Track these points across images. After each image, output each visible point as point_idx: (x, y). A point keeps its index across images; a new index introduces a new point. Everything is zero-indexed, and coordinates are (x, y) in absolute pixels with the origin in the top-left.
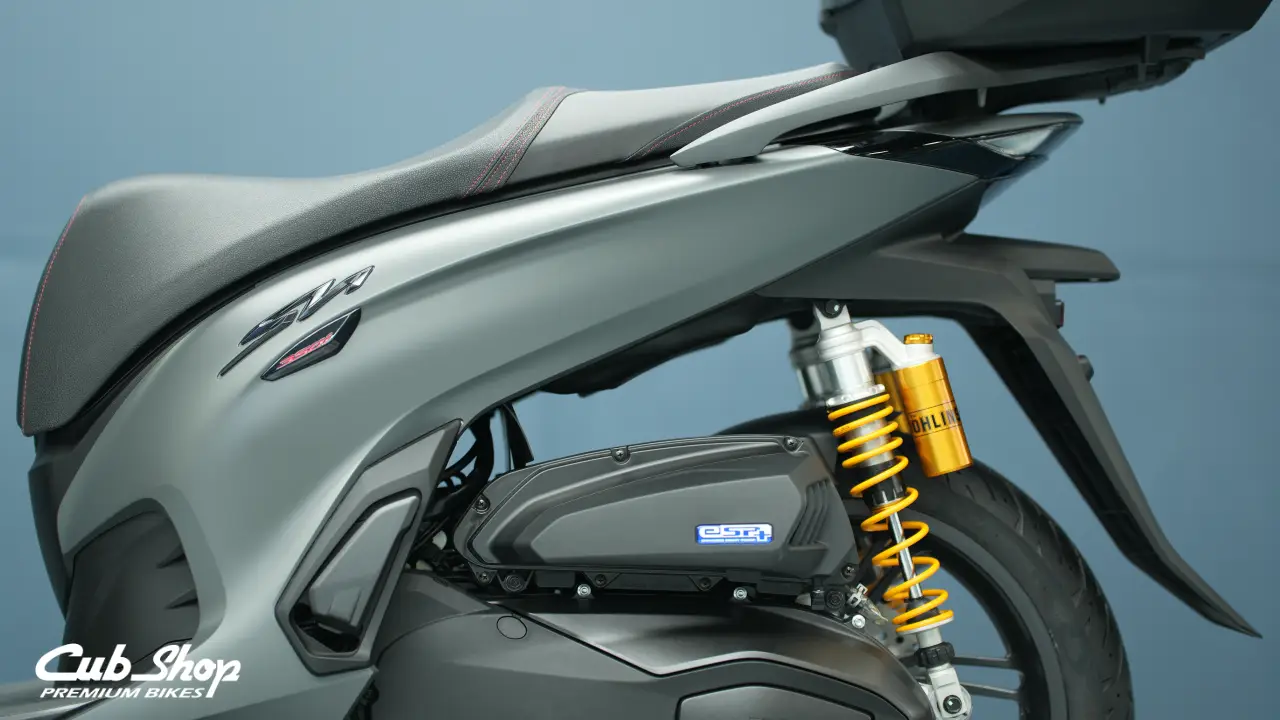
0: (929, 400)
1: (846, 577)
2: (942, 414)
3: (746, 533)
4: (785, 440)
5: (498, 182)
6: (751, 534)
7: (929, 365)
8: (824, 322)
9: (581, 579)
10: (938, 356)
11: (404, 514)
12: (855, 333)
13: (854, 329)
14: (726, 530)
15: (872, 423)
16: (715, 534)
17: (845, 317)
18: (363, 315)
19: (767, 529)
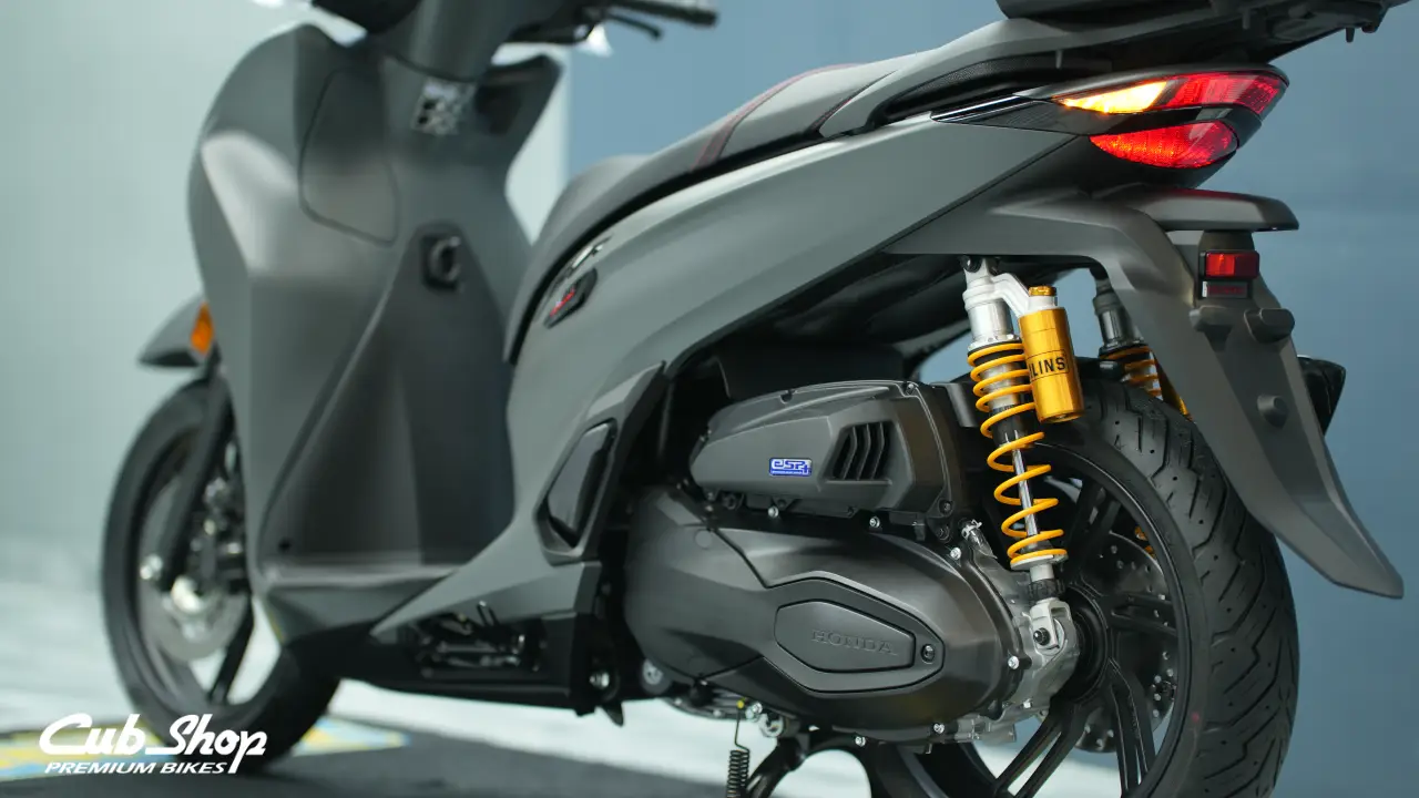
0: (1043, 345)
1: (944, 512)
2: (1040, 363)
3: (797, 466)
4: (905, 387)
5: (712, 158)
6: (800, 468)
7: (1043, 312)
8: (969, 275)
9: (773, 504)
10: (1054, 307)
11: (605, 434)
12: (990, 286)
13: (991, 282)
14: (787, 463)
15: (999, 366)
16: (780, 465)
17: (984, 271)
18: (600, 274)
19: (807, 462)
